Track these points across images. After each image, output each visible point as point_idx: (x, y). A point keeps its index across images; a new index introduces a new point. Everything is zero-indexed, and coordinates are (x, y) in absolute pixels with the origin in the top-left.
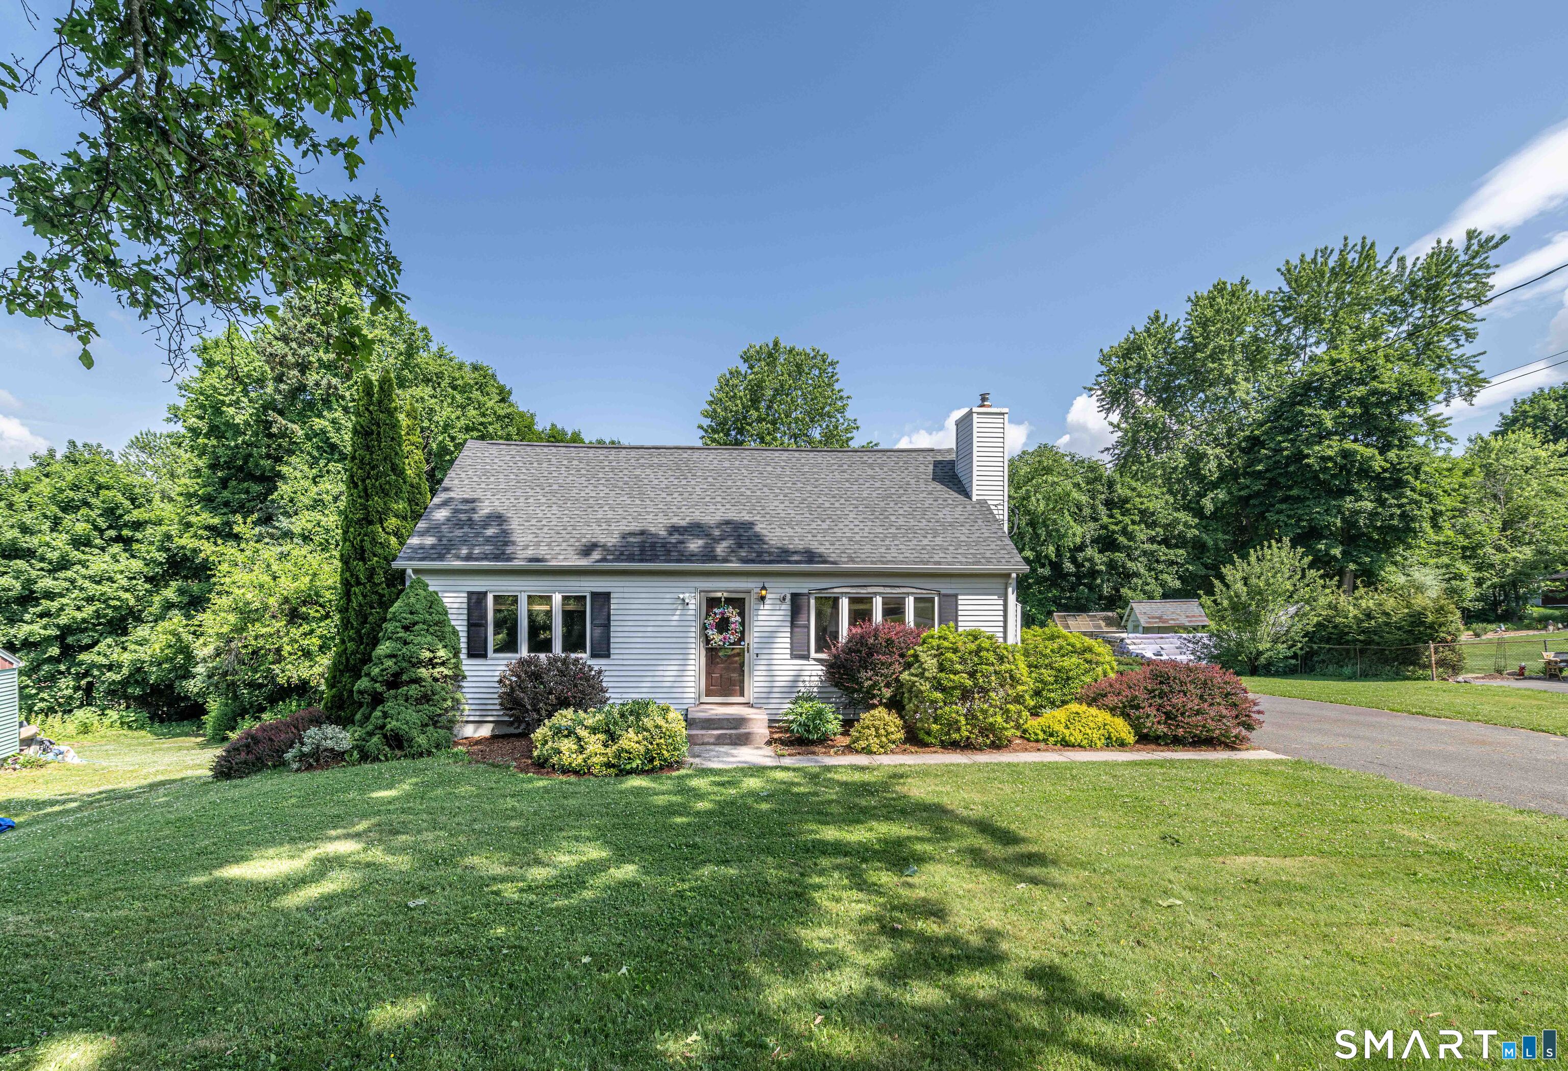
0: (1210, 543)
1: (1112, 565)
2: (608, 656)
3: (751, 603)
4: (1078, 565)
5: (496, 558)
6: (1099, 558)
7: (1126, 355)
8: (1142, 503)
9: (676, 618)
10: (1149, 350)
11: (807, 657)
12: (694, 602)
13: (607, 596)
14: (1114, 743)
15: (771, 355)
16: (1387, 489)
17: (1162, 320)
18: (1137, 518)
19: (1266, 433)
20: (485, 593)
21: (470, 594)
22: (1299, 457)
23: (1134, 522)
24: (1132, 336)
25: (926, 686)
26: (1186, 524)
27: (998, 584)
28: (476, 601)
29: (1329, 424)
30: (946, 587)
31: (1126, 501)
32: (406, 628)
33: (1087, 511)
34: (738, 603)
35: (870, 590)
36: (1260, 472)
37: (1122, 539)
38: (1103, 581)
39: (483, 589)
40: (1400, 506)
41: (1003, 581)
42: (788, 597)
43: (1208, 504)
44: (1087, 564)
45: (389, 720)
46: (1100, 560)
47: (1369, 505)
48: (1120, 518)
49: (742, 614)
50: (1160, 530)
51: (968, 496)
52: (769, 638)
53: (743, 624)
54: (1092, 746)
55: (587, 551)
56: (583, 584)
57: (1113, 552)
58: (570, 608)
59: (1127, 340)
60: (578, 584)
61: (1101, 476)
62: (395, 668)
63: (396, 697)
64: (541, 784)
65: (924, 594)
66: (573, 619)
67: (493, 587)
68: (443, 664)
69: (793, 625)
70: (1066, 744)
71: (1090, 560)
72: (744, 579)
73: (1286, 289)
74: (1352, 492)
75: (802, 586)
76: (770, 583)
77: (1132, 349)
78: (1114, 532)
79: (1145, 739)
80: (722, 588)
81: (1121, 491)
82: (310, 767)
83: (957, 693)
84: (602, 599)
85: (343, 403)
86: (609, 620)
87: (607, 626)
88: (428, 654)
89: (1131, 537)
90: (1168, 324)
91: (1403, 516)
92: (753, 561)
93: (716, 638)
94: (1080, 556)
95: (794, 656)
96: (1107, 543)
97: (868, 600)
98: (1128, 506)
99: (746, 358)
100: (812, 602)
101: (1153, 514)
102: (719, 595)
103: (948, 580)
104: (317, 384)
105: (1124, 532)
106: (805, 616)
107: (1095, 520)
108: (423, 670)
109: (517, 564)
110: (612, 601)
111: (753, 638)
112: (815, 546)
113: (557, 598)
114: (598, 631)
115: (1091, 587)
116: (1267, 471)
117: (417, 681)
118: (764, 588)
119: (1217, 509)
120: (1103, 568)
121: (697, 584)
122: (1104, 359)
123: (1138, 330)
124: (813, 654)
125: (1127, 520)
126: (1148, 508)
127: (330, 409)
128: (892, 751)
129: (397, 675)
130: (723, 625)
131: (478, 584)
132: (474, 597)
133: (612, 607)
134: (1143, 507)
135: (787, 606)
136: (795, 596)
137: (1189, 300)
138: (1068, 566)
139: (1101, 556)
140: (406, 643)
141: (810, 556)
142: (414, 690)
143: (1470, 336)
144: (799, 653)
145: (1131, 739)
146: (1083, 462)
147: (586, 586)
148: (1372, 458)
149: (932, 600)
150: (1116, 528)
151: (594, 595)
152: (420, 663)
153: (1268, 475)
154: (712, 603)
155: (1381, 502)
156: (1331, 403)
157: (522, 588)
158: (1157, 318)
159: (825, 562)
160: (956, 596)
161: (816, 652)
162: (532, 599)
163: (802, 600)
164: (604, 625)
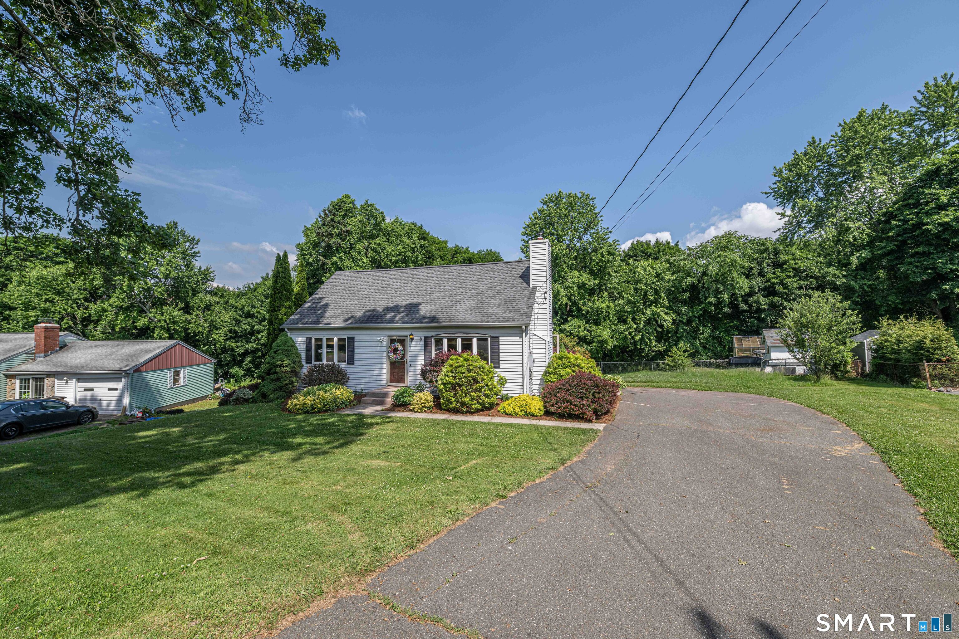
0: (857, 287)
1: (772, 306)
2: (353, 364)
3: (408, 341)
4: (750, 306)
5: (315, 323)
6: (762, 300)
8: (796, 264)
9: (379, 348)
12: (385, 341)
13: (353, 338)
15: (558, 198)
17: (818, 142)
18: (792, 274)
20: (312, 338)
21: (307, 338)
22: (921, 224)
23: (789, 277)
24: (794, 157)
26: (834, 275)
28: (309, 340)
29: (946, 199)
30: (494, 333)
31: (785, 262)
33: (755, 272)
34: (402, 341)
35: (456, 335)
36: (892, 236)
37: (780, 289)
38: (766, 316)
39: (311, 336)
42: (423, 338)
43: (854, 261)
44: (754, 305)
46: (763, 302)
48: (779, 274)
49: (404, 346)
50: (814, 281)
51: (529, 286)
52: (415, 357)
53: (404, 350)
55: (346, 320)
56: (345, 333)
57: (774, 296)
58: (341, 343)
59: (790, 159)
60: (342, 334)
61: (768, 248)
65: (481, 336)
66: (341, 348)
67: (315, 335)
68: (287, 366)
69: (425, 352)
71: (757, 302)
72: (405, 331)
75: (429, 334)
76: (415, 332)
78: (774, 284)
80: (396, 334)
81: (783, 257)
84: (351, 339)
86: (354, 348)
87: (353, 351)
88: (280, 363)
89: (785, 286)
90: (822, 145)
92: (407, 323)
93: (392, 356)
94: (750, 300)
96: (770, 291)
97: (455, 340)
98: (786, 266)
99: (544, 203)
100: (433, 340)
101: (805, 270)
102: (394, 338)
103: (494, 330)
104: (334, 243)
105: (782, 283)
106: (429, 347)
107: (761, 275)
108: (278, 369)
110: (355, 340)
111: (409, 357)
113: (336, 339)
114: (350, 353)
115: (759, 319)
116: (898, 235)
117: (276, 373)
118: (411, 334)
119: (861, 264)
120: (766, 307)
121: (387, 333)
123: (799, 152)
125: (783, 275)
126: (800, 267)
127: (339, 253)
128: (425, 411)
129: (269, 370)
130: (395, 351)
131: (309, 334)
133: (355, 343)
134: (796, 266)
135: (423, 343)
136: (426, 338)
137: (840, 125)
138: (743, 306)
139: (764, 299)
141: (433, 319)
142: (274, 377)
146: (754, 240)
147: (345, 335)
149: (487, 340)
150: (775, 281)
151: (349, 338)
152: (277, 366)
153: (899, 238)
154: (392, 341)
157: (324, 335)
159: (439, 322)
160: (498, 337)
162: (328, 340)
163: (429, 340)
164: (352, 351)
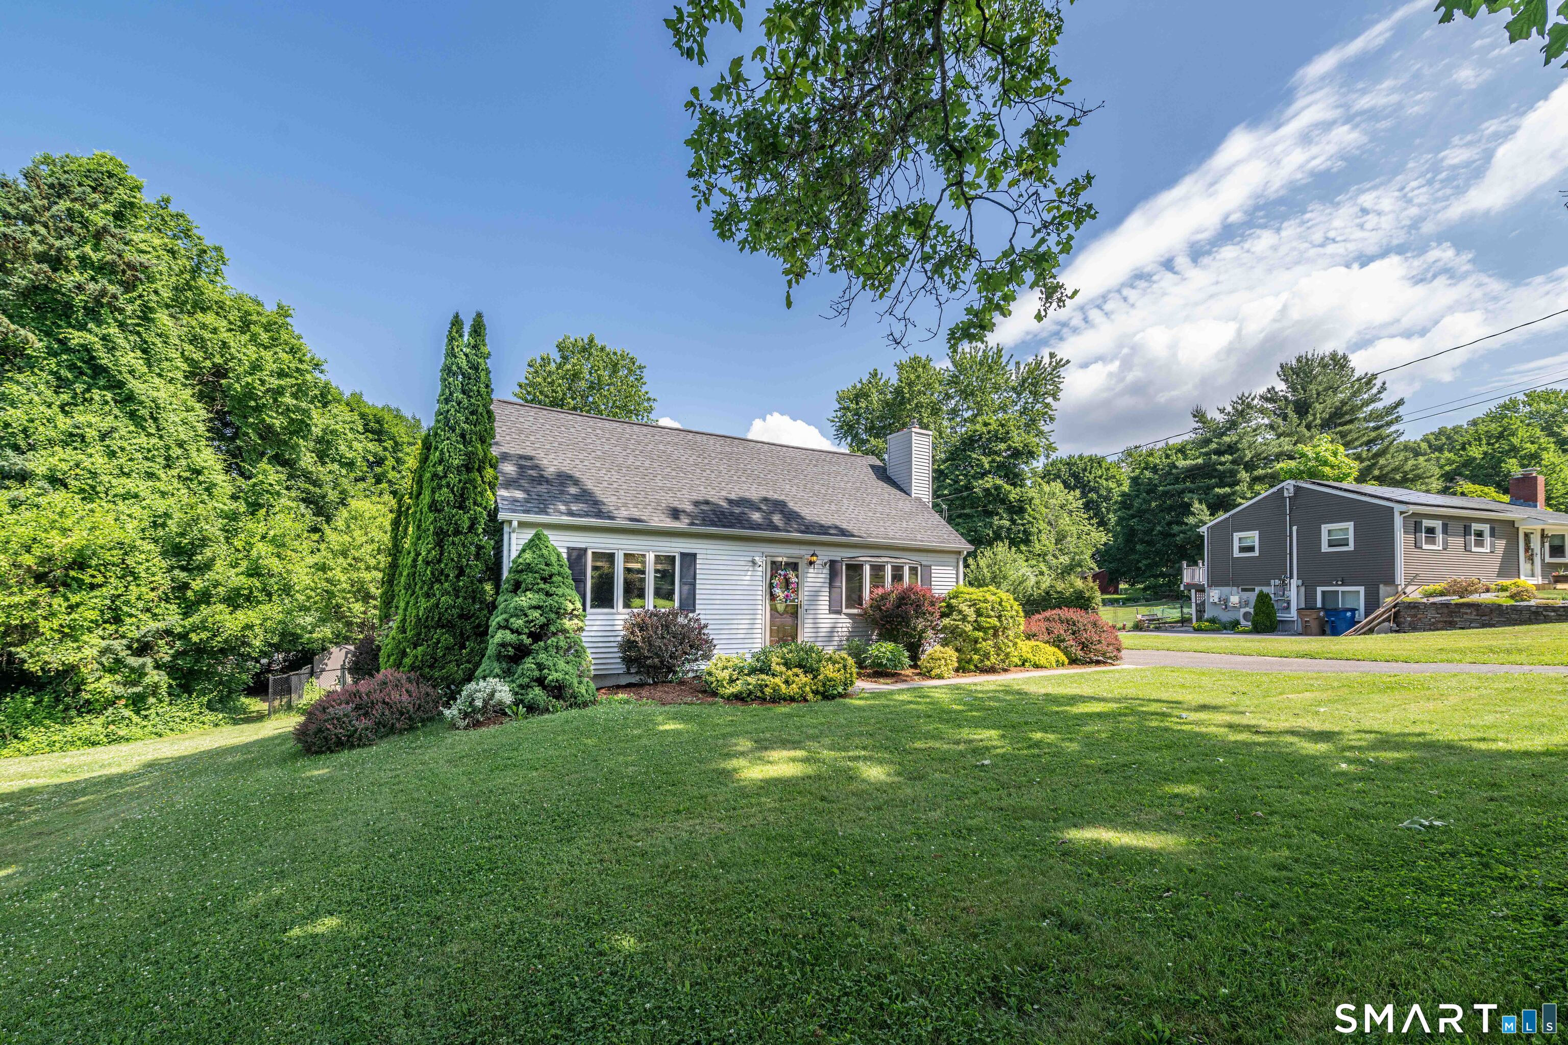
2: (694, 612)
3: (804, 567)
5: (598, 515)
7: (857, 398)
9: (748, 578)
10: (875, 397)
11: (839, 612)
12: (761, 565)
13: (694, 556)
14: (1060, 665)
15: (587, 349)
16: (1016, 513)
17: (879, 377)
19: (947, 468)
20: (585, 550)
21: (572, 548)
22: (968, 487)
24: (859, 386)
25: (969, 628)
27: (952, 559)
28: (574, 557)
29: (987, 466)
30: (925, 559)
32: (544, 580)
34: (794, 567)
35: (883, 560)
39: (583, 546)
40: (1023, 525)
41: (955, 556)
42: (829, 563)
45: (546, 671)
47: (1007, 523)
49: (797, 576)
51: (909, 495)
52: (815, 596)
53: (798, 584)
54: (1051, 667)
56: (673, 545)
58: (662, 566)
59: (855, 387)
60: (668, 544)
62: (543, 620)
63: (546, 649)
64: (672, 727)
65: (913, 564)
66: (665, 576)
67: (596, 544)
68: (578, 616)
69: (831, 587)
70: (1037, 666)
72: (798, 547)
73: (951, 368)
74: (997, 514)
75: (838, 554)
76: (819, 550)
77: (860, 395)
79: (1073, 661)
80: (783, 554)
82: (477, 724)
83: (991, 632)
84: (689, 559)
85: (120, 318)
86: (695, 578)
87: (693, 583)
88: (571, 606)
90: (884, 380)
91: (1025, 531)
93: (778, 595)
95: (831, 611)
97: (881, 567)
100: (844, 567)
102: (780, 559)
103: (922, 554)
106: (839, 579)
109: (620, 523)
110: (698, 561)
111: (804, 596)
112: (844, 526)
113: (651, 558)
114: (686, 588)
117: (563, 632)
118: (812, 555)
121: (762, 550)
122: (840, 399)
123: (864, 381)
124: (844, 611)
129: (543, 626)
130: (783, 584)
131: (579, 540)
132: (575, 554)
133: (698, 566)
135: (826, 571)
136: (833, 563)
137: (896, 365)
140: (548, 594)
141: (843, 532)
143: (1052, 419)
144: (835, 610)
145: (1066, 661)
147: (675, 547)
148: (1010, 492)
149: (916, 569)
151: (683, 555)
152: (561, 614)
154: (775, 566)
155: (1013, 522)
156: (988, 452)
157: (619, 546)
158: (876, 375)
159: (853, 536)
160: (930, 566)
161: (847, 607)
162: (628, 557)
163: (838, 566)
164: (691, 583)
